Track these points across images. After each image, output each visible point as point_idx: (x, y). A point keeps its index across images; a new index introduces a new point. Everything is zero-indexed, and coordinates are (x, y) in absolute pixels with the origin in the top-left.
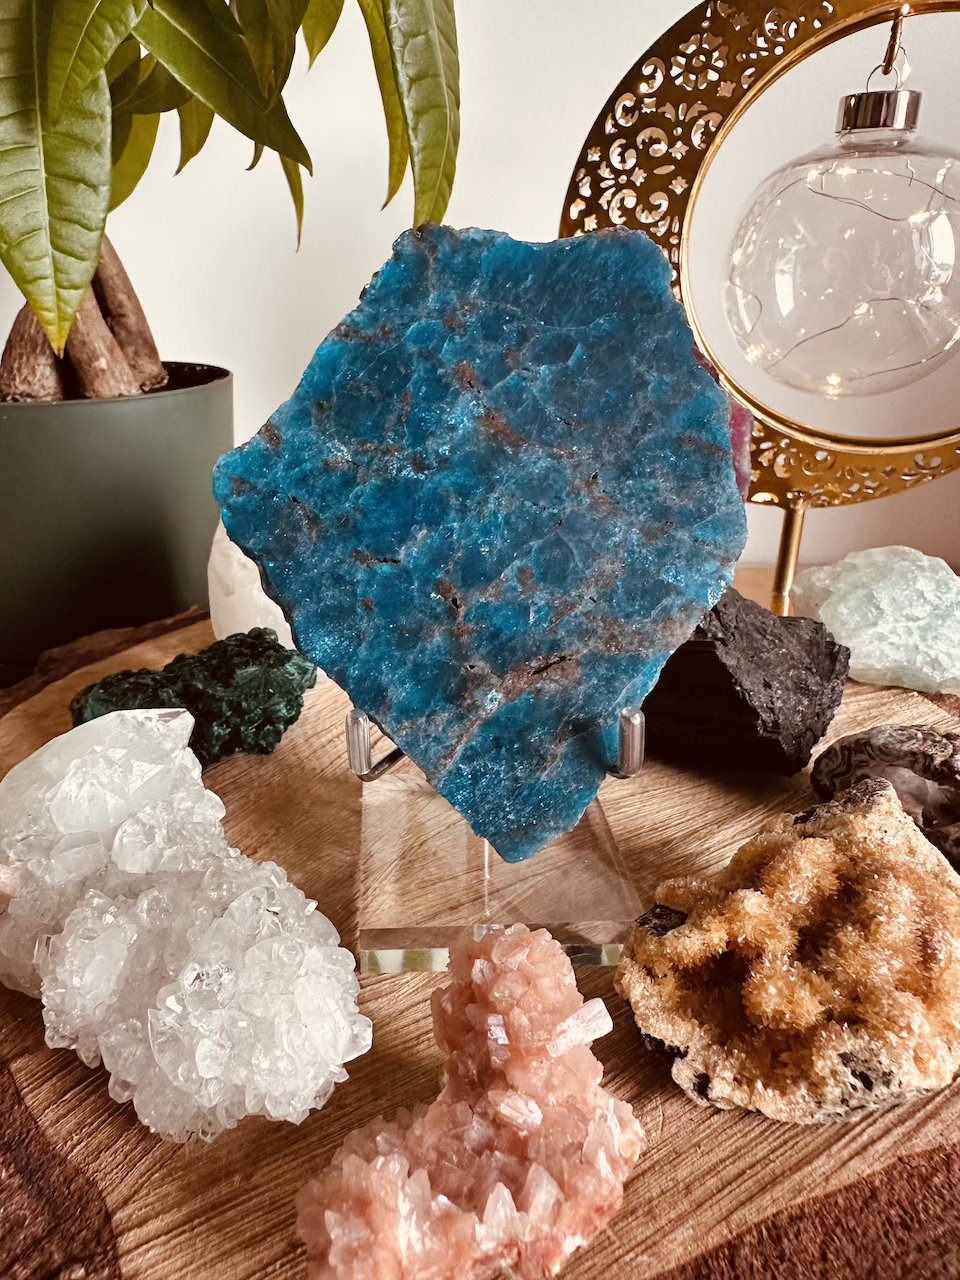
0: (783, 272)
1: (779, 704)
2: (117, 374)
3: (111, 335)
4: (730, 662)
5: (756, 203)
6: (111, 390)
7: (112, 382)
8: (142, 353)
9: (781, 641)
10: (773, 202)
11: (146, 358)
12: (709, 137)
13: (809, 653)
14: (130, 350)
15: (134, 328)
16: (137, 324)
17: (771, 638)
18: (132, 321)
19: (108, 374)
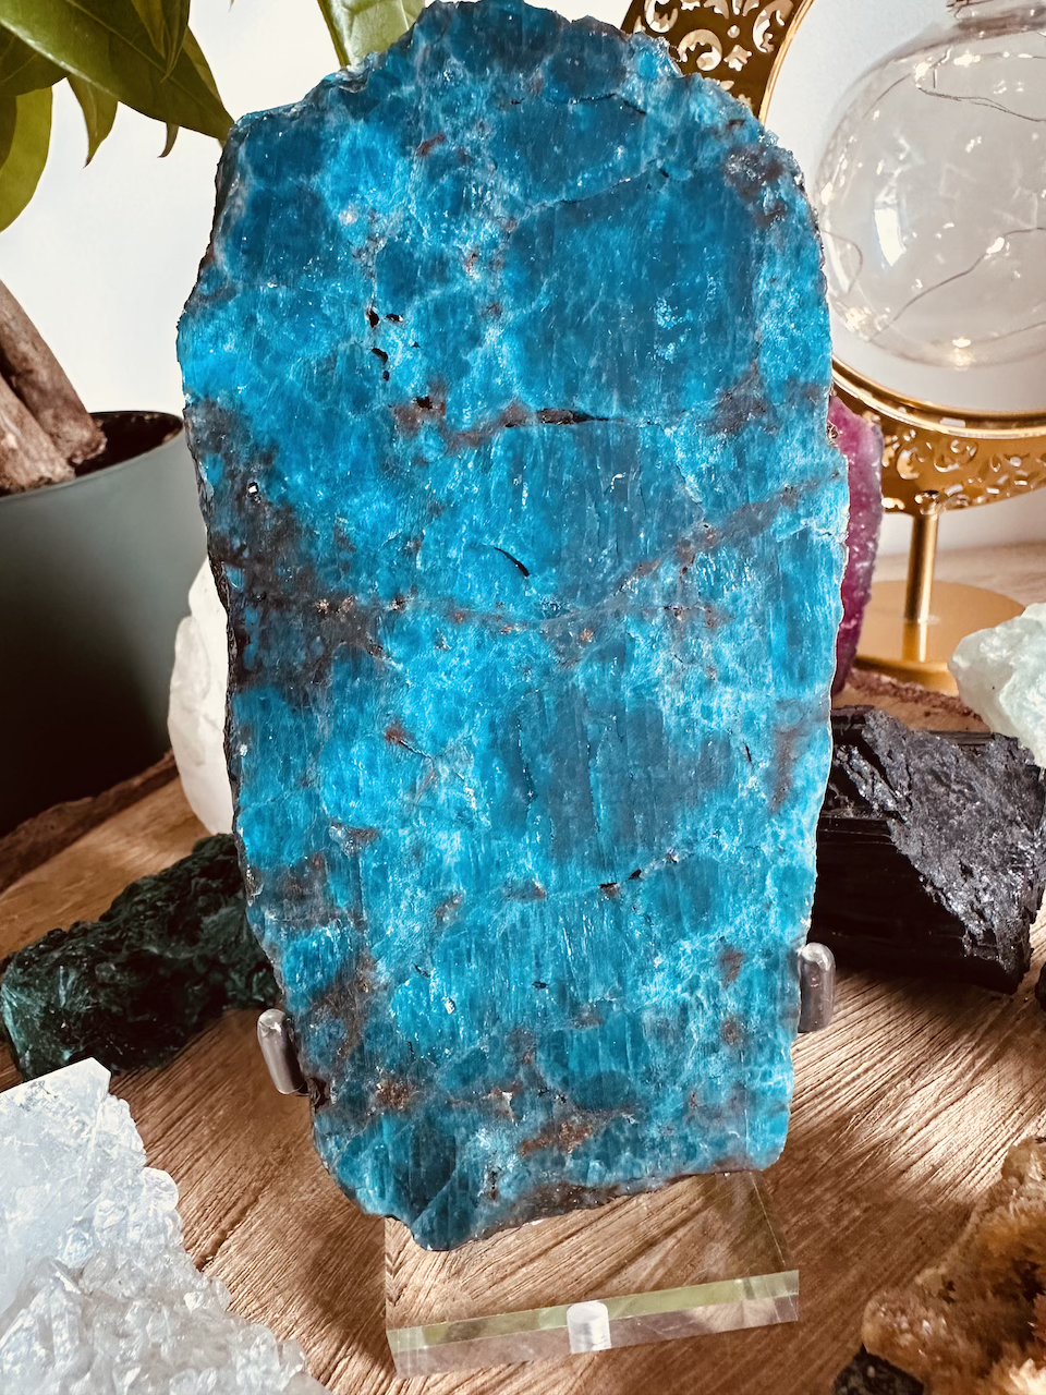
0: (885, 205)
1: (986, 898)
2: (33, 452)
3: (16, 401)
4: (911, 850)
5: (845, 117)
6: (28, 474)
7: (27, 464)
8: (64, 416)
9: (970, 788)
10: (867, 114)
11: (72, 422)
12: (778, 34)
13: (1008, 793)
14: (48, 415)
15: (49, 387)
16: (51, 378)
17: (956, 787)
18: (43, 375)
19: (21, 454)
